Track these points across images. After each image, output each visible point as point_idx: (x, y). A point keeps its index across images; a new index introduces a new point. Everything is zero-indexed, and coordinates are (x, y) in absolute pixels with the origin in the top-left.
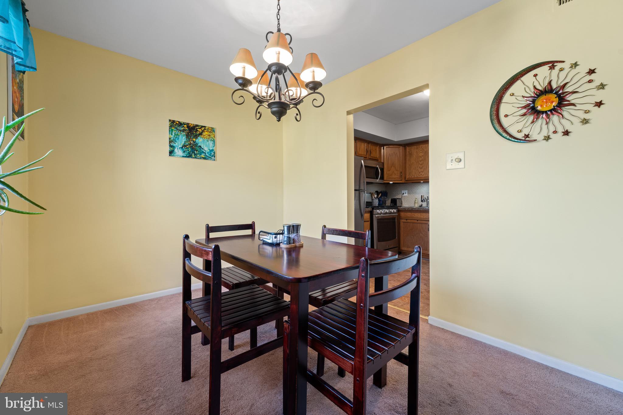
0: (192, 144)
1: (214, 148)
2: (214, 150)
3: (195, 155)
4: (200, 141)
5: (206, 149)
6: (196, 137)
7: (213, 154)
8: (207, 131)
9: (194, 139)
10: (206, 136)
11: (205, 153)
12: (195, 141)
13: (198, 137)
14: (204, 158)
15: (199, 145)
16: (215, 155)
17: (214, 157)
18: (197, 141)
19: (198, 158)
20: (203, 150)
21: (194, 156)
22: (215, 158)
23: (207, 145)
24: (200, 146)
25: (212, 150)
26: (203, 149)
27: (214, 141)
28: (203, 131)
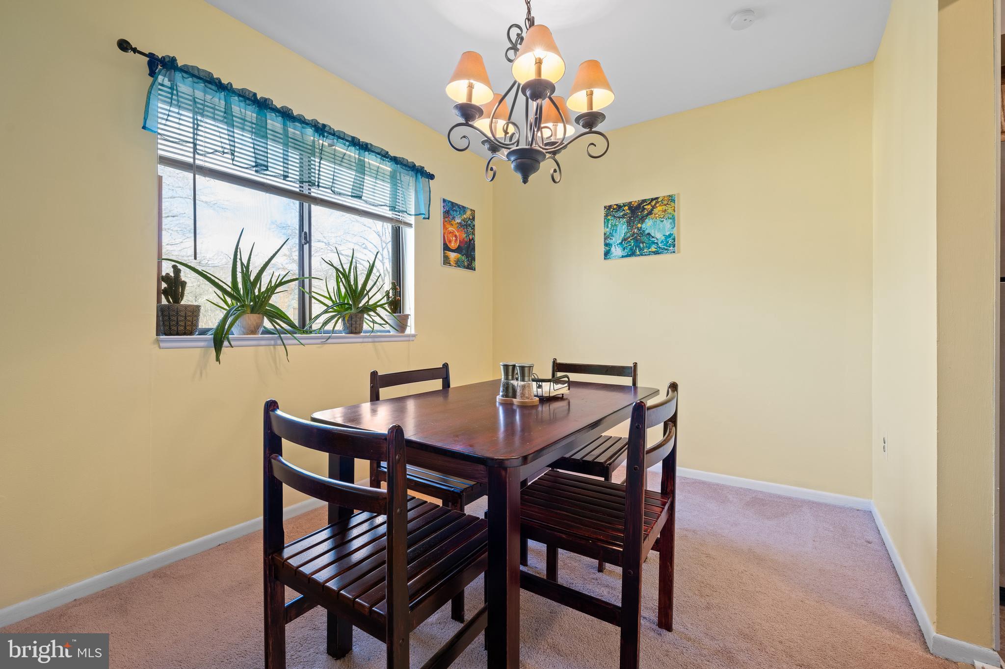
0: (637, 233)
1: (675, 231)
2: (672, 234)
3: (640, 250)
4: (648, 225)
5: (659, 236)
6: (642, 220)
7: (670, 241)
8: (660, 205)
9: (639, 225)
10: (659, 213)
11: (657, 243)
12: (641, 227)
13: (646, 219)
14: (656, 253)
15: (647, 232)
16: (676, 242)
17: (674, 246)
18: (644, 226)
19: (645, 255)
20: (653, 239)
21: (638, 253)
22: (676, 248)
23: (659, 229)
24: (649, 234)
25: (670, 235)
26: (653, 237)
27: (673, 218)
28: (654, 207)
